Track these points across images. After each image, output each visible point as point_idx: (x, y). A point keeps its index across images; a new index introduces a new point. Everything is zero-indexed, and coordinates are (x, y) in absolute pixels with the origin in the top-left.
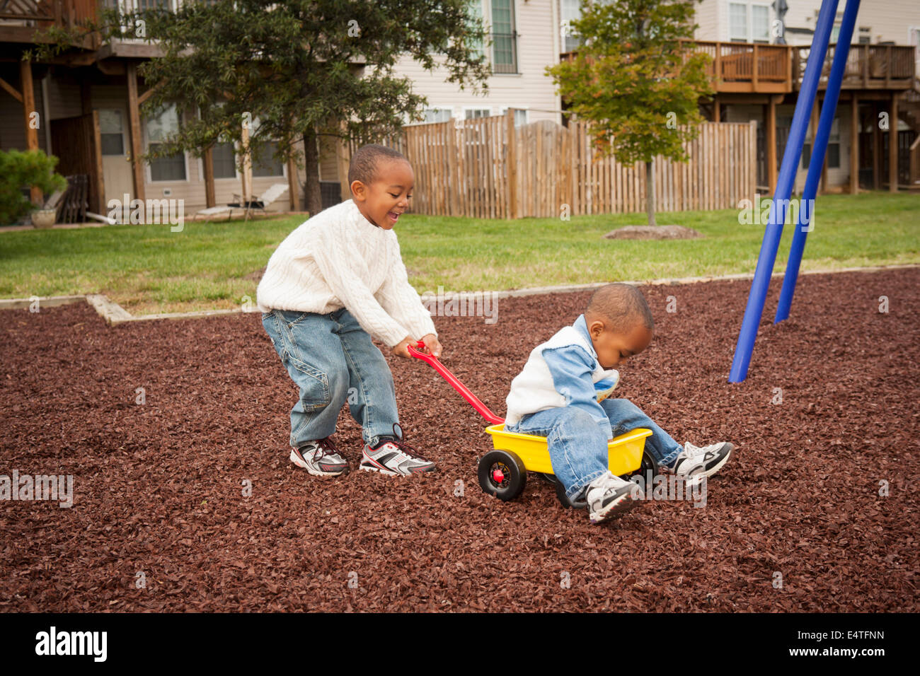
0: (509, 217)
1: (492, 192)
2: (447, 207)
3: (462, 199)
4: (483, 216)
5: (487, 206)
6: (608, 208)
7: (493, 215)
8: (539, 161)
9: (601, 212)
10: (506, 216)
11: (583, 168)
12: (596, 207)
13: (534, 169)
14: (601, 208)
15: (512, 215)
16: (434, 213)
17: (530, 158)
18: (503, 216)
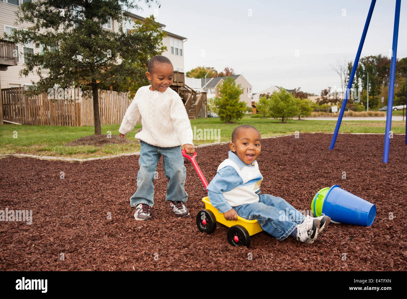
0: (78, 126)
1: (70, 117)
2: (48, 122)
3: (55, 119)
4: (65, 125)
5: (67, 122)
6: (110, 123)
7: (70, 125)
8: (88, 105)
9: (108, 124)
10: (76, 125)
11: (102, 109)
12: (106, 122)
13: (86, 108)
14: (108, 122)
15: (79, 125)
16: (41, 125)
17: (85, 104)
18: (75, 125)
